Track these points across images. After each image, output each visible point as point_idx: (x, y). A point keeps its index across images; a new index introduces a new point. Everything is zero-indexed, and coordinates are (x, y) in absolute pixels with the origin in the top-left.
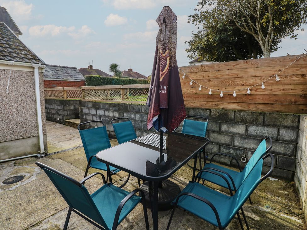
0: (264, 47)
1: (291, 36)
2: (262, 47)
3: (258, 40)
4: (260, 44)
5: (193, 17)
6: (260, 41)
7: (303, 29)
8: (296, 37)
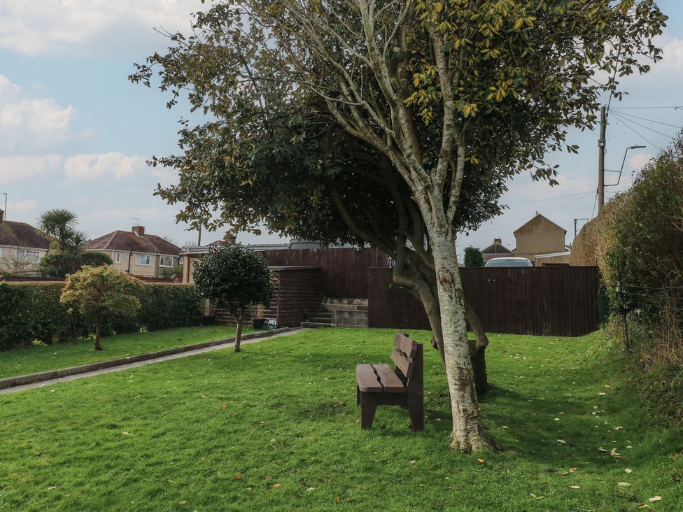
0: (431, 210)
1: (534, 170)
2: (424, 207)
3: (406, 177)
4: (417, 193)
5: (166, 61)
6: (413, 181)
7: (577, 147)
8: (552, 177)
